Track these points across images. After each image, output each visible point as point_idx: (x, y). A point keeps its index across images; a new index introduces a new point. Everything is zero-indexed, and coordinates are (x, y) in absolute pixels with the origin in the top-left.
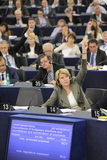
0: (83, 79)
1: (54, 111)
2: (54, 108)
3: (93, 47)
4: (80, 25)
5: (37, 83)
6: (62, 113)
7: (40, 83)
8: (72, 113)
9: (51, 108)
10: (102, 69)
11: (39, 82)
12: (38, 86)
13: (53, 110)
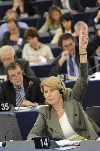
0: (84, 91)
1: (47, 144)
2: (46, 140)
3: (69, 46)
4: (36, 16)
5: (3, 107)
6: (59, 147)
7: (8, 105)
8: (75, 146)
9: (41, 140)
10: (94, 77)
11: (6, 104)
12: (5, 110)
13: (45, 144)
